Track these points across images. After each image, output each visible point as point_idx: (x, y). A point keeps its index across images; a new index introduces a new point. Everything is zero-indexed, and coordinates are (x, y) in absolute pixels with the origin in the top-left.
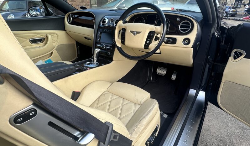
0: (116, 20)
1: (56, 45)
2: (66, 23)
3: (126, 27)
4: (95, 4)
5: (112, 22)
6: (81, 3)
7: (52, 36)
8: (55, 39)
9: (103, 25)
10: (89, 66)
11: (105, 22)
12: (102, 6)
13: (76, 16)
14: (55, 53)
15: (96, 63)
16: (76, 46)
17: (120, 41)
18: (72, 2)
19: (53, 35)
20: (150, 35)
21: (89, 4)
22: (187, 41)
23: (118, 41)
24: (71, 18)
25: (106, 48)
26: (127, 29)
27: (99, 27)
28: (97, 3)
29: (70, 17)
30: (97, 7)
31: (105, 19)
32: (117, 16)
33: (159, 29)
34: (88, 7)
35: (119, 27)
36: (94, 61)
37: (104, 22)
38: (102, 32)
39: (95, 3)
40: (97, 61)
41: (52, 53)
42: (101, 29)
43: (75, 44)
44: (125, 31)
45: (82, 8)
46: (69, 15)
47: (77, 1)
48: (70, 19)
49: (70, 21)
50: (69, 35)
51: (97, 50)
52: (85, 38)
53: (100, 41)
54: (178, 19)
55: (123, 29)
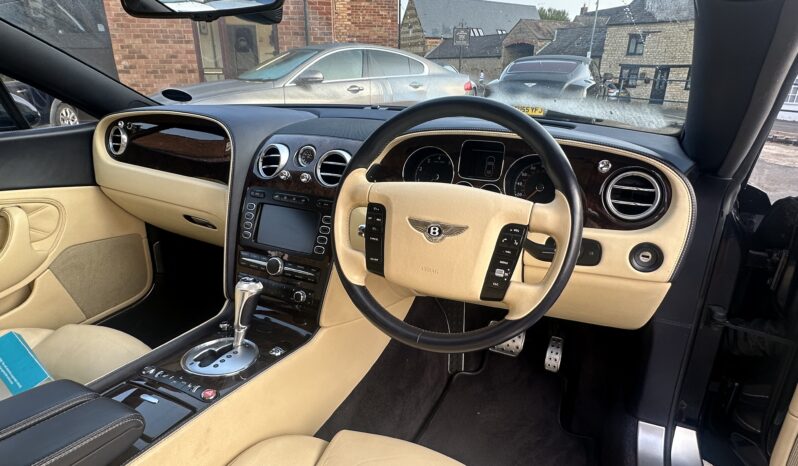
0: (325, 156)
1: (50, 248)
2: (98, 157)
3: (387, 199)
4: (217, 67)
5: (309, 161)
6: (165, 62)
7: (28, 212)
8: (50, 225)
9: (268, 171)
10: (210, 370)
11: (277, 161)
12: (240, 77)
13: (145, 126)
14: (47, 284)
15: (244, 345)
16: (145, 242)
17: (362, 257)
18: (133, 58)
19: (37, 209)
20: (510, 242)
21: (195, 66)
22: (648, 254)
23: (352, 260)
24: (124, 138)
25: (284, 271)
26: (394, 206)
27: (251, 180)
28: (221, 65)
29: (117, 132)
30: (222, 77)
31: (275, 151)
32: (328, 140)
33: (549, 217)
34: (193, 75)
35: (353, 195)
36: (231, 333)
37: (271, 157)
38: (262, 204)
39: (216, 63)
40: (247, 336)
41: (30, 288)
42: (258, 191)
43: (144, 234)
44: (384, 217)
45: (171, 94)
46: (115, 123)
47: (150, 56)
48: (117, 140)
49: (117, 148)
50: (112, 203)
51: (247, 289)
52: (188, 218)
53: (256, 241)
54: (604, 166)
55: (371, 206)
